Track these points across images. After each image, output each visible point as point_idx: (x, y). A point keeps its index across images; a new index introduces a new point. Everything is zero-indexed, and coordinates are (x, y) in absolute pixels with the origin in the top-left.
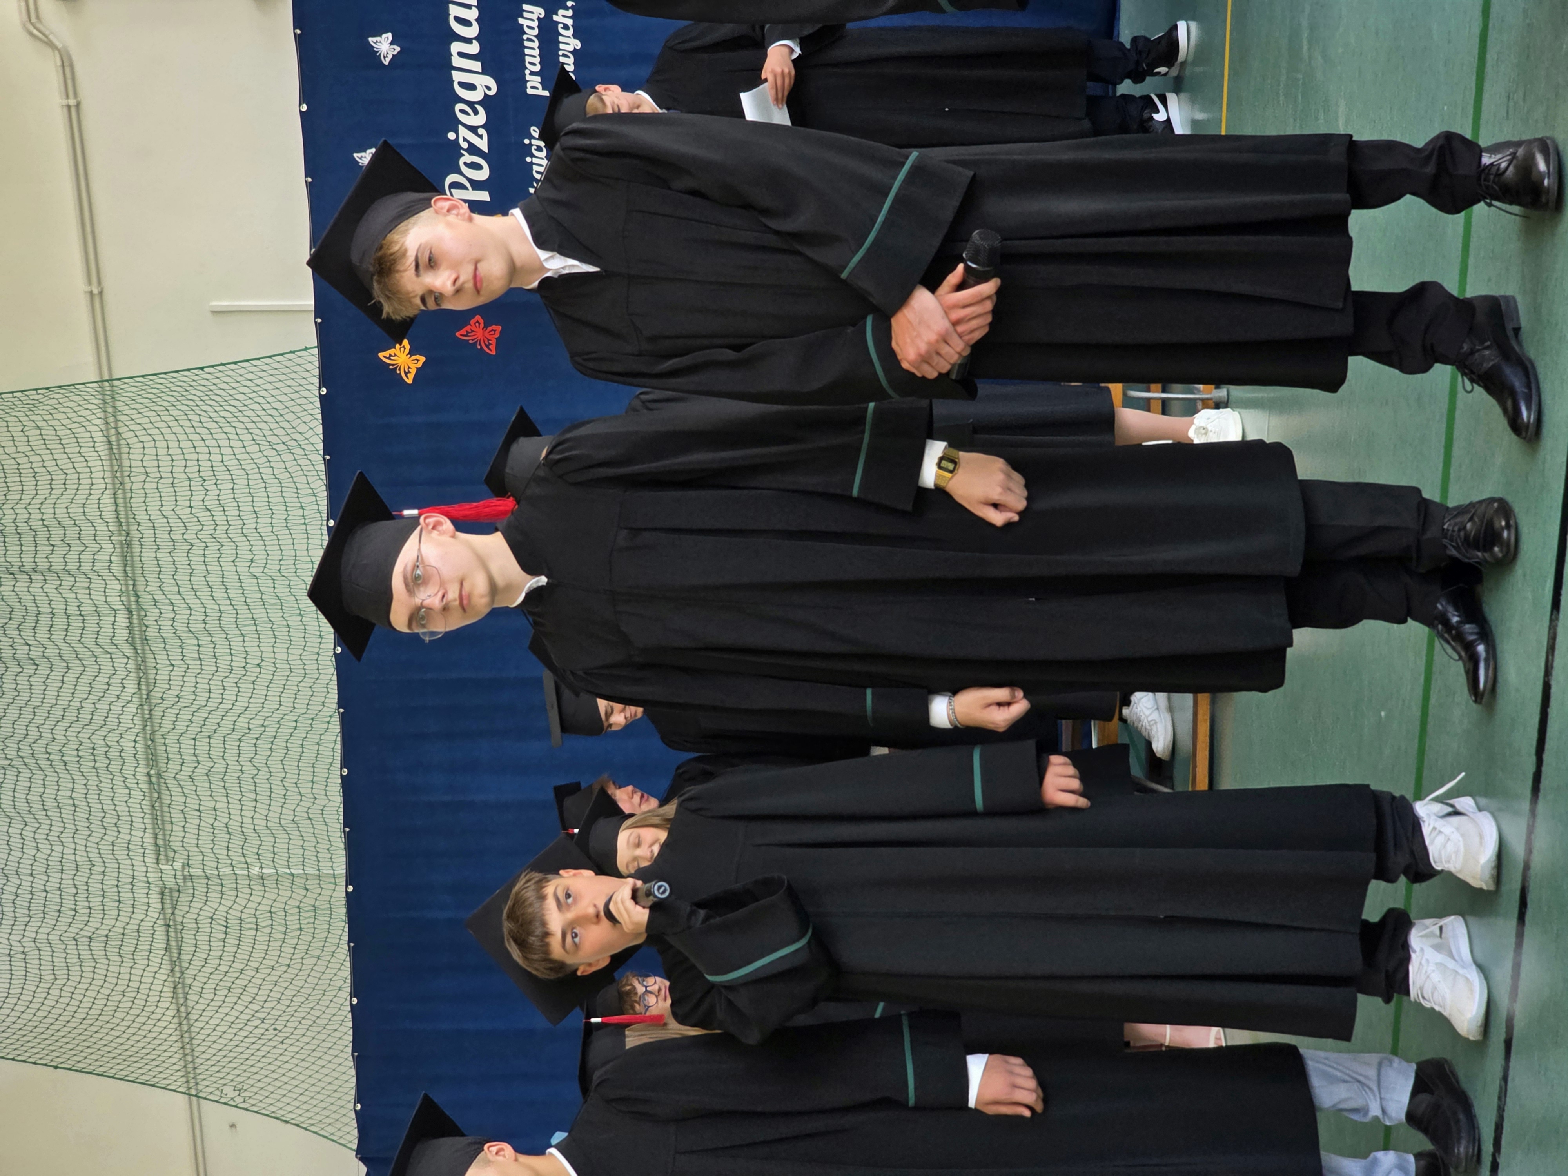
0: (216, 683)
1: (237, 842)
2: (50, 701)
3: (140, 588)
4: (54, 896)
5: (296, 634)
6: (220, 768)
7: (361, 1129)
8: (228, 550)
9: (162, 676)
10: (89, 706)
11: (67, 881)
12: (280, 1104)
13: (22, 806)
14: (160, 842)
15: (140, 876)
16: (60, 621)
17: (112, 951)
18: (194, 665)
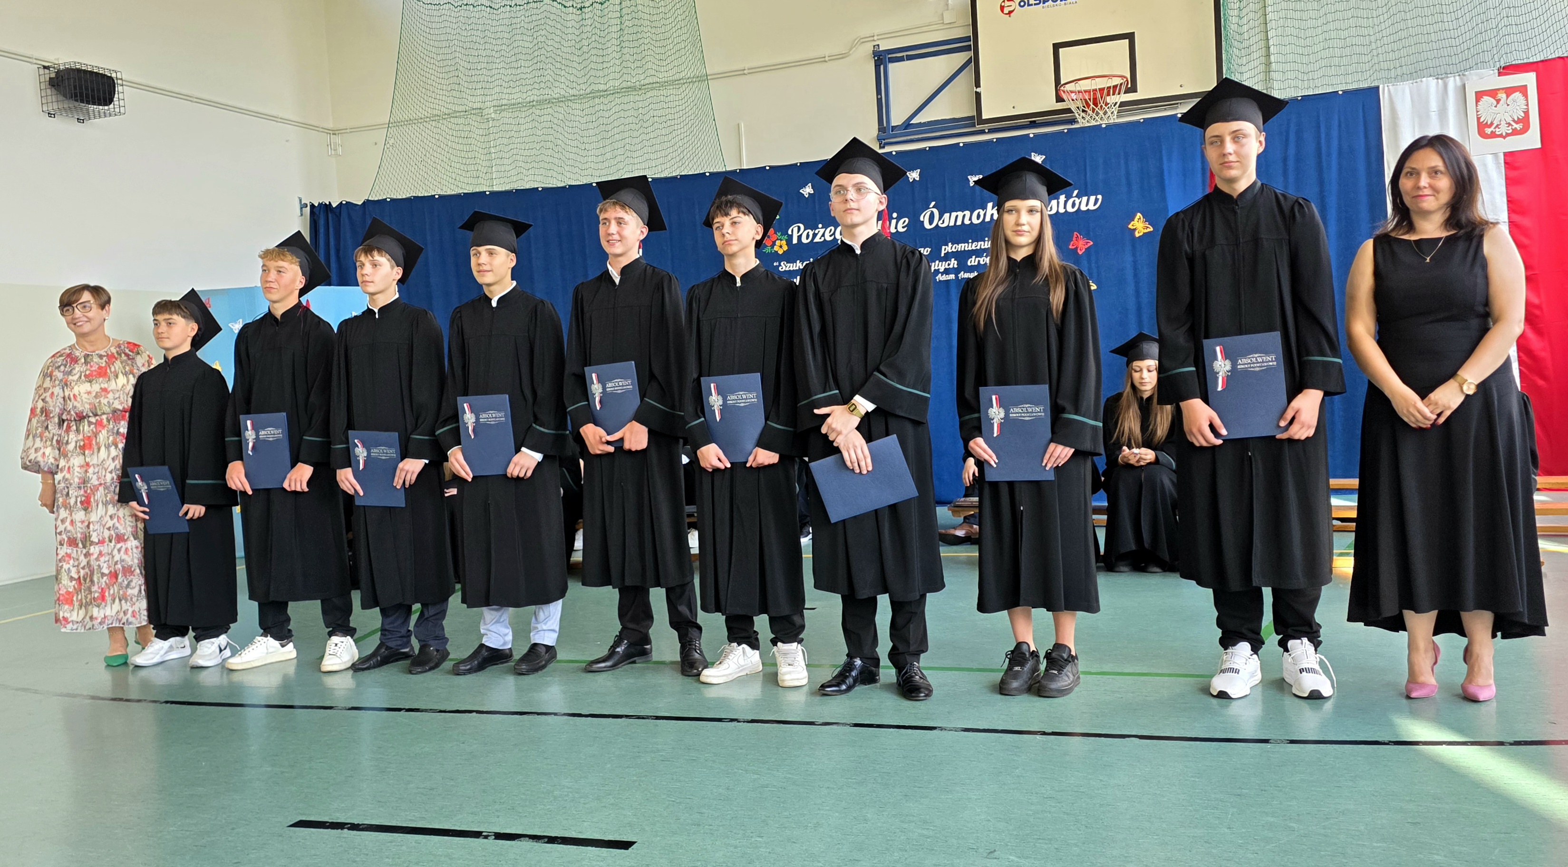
0: (577, 130)
1: (505, 141)
2: (564, 55)
3: (616, 95)
4: (476, 60)
5: (600, 166)
6: (539, 133)
7: (378, 201)
8: (635, 134)
9: (577, 106)
10: (563, 73)
11: (483, 65)
12: (387, 164)
13: (515, 44)
14: (503, 107)
15: (488, 98)
16: (600, 60)
17: (453, 86)
18: (583, 120)
